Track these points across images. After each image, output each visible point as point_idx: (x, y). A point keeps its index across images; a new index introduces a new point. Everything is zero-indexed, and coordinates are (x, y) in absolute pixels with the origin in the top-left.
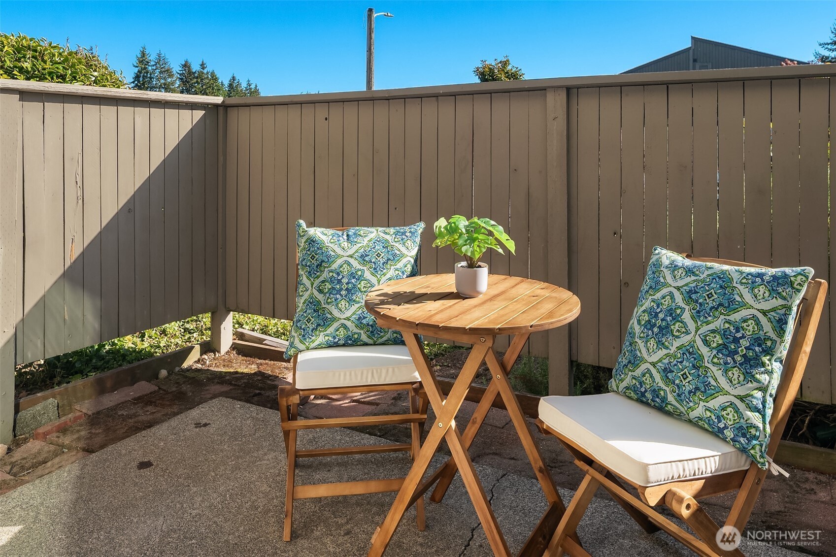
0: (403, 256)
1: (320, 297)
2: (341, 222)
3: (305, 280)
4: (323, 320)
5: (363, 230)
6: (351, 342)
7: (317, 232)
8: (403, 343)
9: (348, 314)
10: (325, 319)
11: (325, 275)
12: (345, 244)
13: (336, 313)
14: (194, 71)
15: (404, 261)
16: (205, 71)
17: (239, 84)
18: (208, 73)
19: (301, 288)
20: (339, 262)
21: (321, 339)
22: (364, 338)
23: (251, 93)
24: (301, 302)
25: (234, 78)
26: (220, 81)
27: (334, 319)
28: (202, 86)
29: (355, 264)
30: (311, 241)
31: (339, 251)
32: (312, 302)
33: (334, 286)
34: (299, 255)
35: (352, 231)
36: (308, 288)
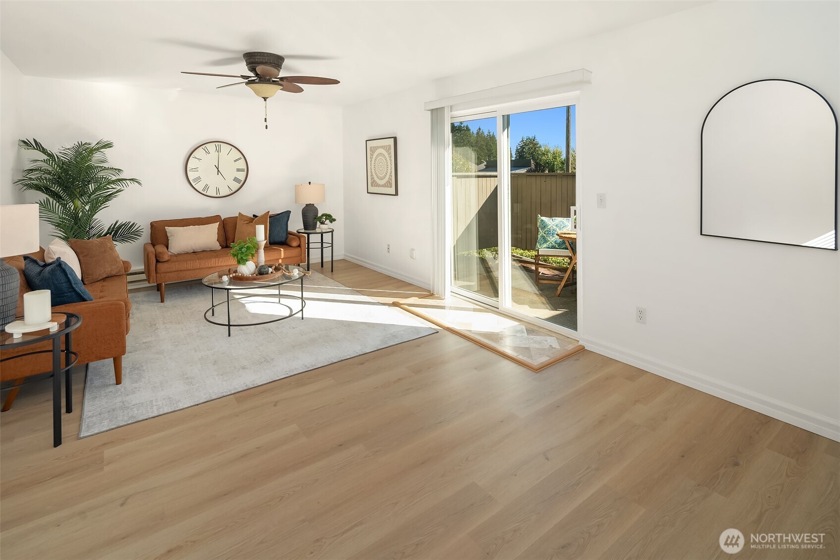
0: (568, 226)
1: (545, 235)
2: (551, 216)
3: (540, 231)
4: (546, 241)
5: (557, 218)
6: (553, 248)
7: (543, 218)
8: (568, 249)
9: (552, 240)
11: (546, 229)
12: (552, 222)
13: (549, 239)
14: (456, 126)
15: (568, 227)
16: (463, 126)
17: (483, 133)
18: (464, 126)
19: (539, 233)
20: (550, 226)
21: (545, 245)
22: (557, 246)
23: (490, 138)
24: (539, 236)
25: (480, 129)
26: (471, 131)
27: (549, 241)
28: (461, 135)
29: (554, 228)
30: (542, 221)
31: (550, 224)
32: (543, 236)
33: (549, 233)
34: (538, 224)
35: (553, 218)
36: (541, 233)
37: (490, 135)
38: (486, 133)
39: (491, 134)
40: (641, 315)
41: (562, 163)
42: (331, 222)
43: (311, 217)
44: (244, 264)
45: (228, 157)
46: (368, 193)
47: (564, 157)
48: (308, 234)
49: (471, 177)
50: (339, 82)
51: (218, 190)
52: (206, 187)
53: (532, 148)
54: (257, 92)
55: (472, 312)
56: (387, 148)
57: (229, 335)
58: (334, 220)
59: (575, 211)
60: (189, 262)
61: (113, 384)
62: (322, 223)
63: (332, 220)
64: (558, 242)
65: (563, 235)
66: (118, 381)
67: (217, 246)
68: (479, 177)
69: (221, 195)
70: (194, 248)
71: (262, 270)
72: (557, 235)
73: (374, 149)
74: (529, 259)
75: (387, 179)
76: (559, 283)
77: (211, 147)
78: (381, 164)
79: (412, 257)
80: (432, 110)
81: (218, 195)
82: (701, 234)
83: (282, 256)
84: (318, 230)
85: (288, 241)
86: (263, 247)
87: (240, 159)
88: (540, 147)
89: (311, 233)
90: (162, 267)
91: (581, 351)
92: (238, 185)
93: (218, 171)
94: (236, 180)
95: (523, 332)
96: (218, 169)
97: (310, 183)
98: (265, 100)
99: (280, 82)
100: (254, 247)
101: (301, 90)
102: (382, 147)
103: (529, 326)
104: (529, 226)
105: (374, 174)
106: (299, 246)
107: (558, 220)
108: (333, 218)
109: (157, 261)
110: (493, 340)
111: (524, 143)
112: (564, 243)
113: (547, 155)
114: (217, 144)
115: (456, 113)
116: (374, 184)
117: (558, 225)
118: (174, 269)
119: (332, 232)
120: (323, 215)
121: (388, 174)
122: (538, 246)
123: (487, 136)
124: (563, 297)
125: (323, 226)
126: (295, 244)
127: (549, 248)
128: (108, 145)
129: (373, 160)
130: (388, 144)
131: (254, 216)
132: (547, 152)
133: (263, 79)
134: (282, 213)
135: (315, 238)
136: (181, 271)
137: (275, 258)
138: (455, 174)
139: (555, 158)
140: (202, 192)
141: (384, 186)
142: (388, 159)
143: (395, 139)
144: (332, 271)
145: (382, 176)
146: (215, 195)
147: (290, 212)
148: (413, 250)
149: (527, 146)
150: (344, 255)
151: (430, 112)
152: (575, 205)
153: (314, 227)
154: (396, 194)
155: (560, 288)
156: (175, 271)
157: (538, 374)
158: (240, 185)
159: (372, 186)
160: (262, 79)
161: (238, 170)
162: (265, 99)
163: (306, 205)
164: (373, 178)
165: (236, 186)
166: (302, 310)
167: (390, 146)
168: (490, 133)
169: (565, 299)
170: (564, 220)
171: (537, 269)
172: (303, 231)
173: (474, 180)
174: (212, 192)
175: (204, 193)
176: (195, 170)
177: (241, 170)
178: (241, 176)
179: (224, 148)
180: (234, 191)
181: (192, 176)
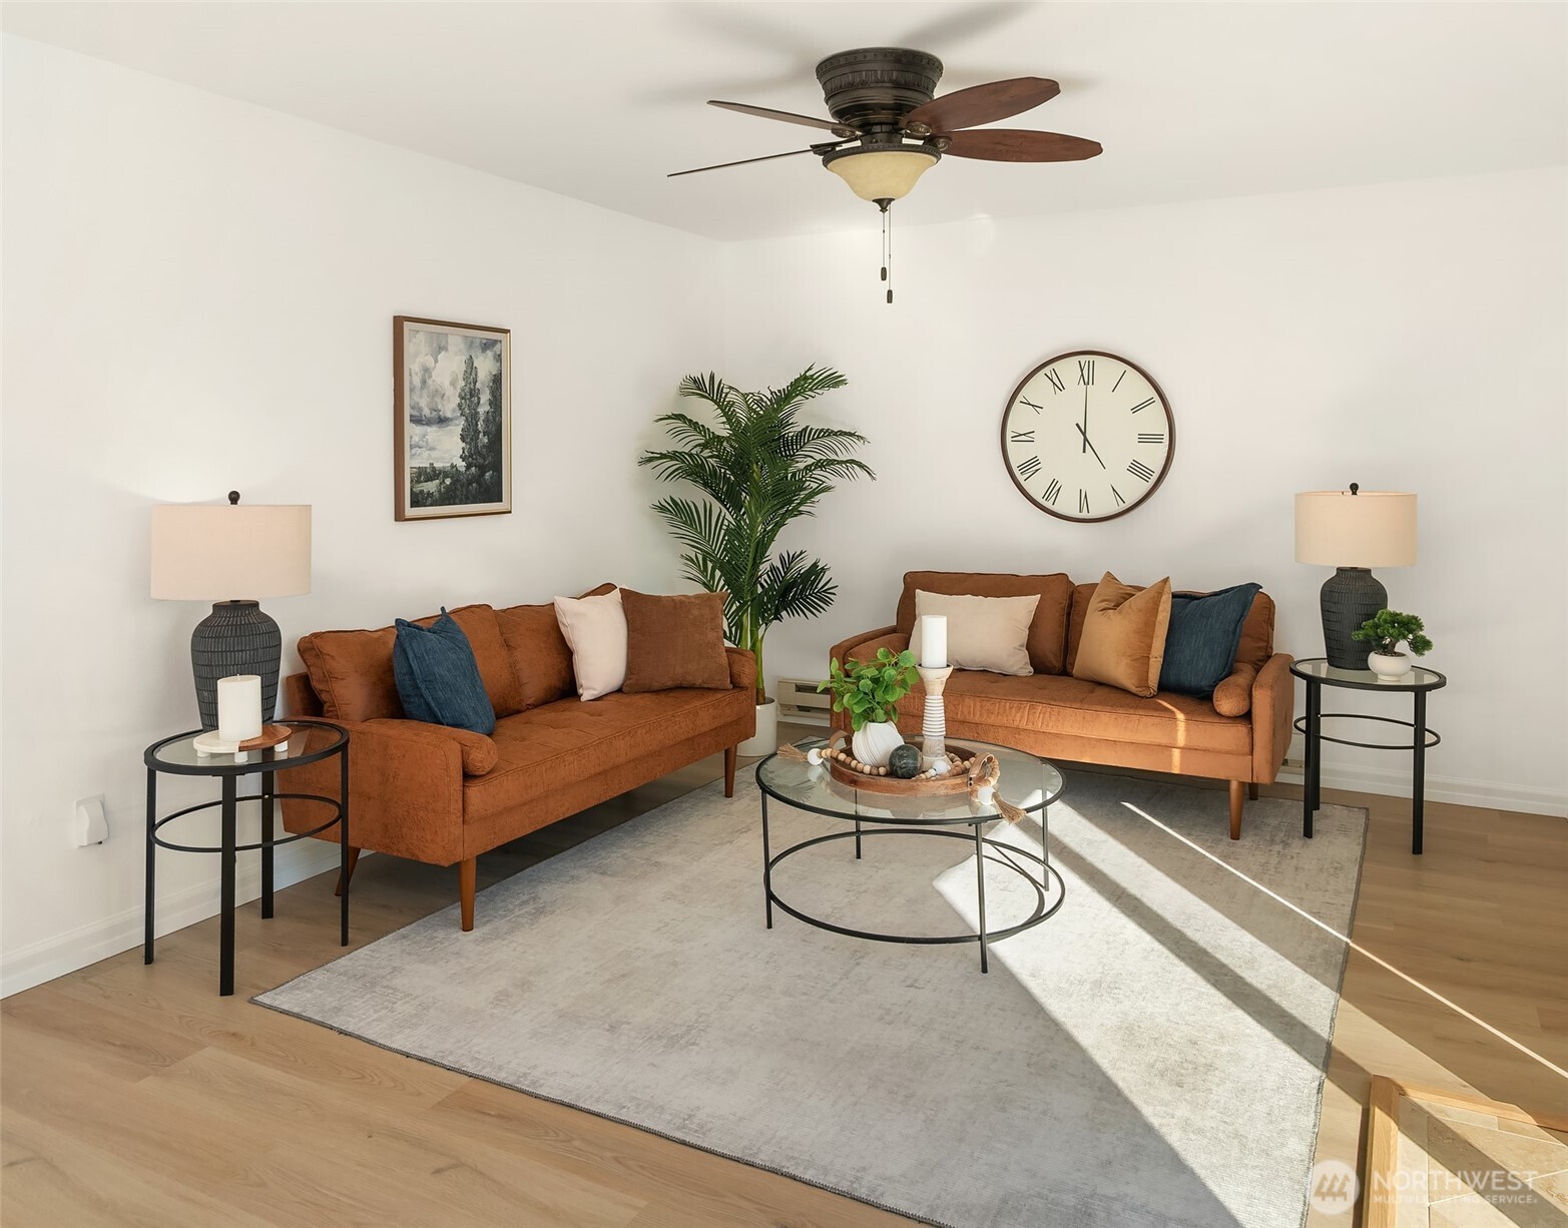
42: (1417, 650)
48: (1314, 682)
51: (1084, 498)
52: (1054, 489)
58: (1431, 644)
62: (1386, 648)
63: (1422, 643)
67: (1018, 663)
69: (1093, 514)
77: (1068, 370)
81: (1084, 515)
83: (1181, 738)
85: (1216, 690)
87: (1150, 402)
92: (1142, 487)
93: (1086, 439)
94: (1136, 468)
96: (1084, 434)
97: (1353, 489)
98: (884, 210)
106: (1247, 717)
114: (1084, 359)
120: (1386, 619)
125: (1383, 661)
126: (1227, 706)
128: (834, 381)
131: (1135, 588)
134: (1226, 591)
137: (1164, 741)
140: (1043, 502)
146: (1076, 514)
147: (1263, 588)
153: (1362, 661)
158: (1147, 486)
161: (1145, 438)
162: (883, 204)
163: (1339, 570)
165: (1136, 488)
174: (1067, 504)
175: (1048, 505)
176: (1026, 437)
177: (1152, 439)
178: (1154, 456)
179: (1106, 370)
180: (1128, 504)
181: (1018, 454)
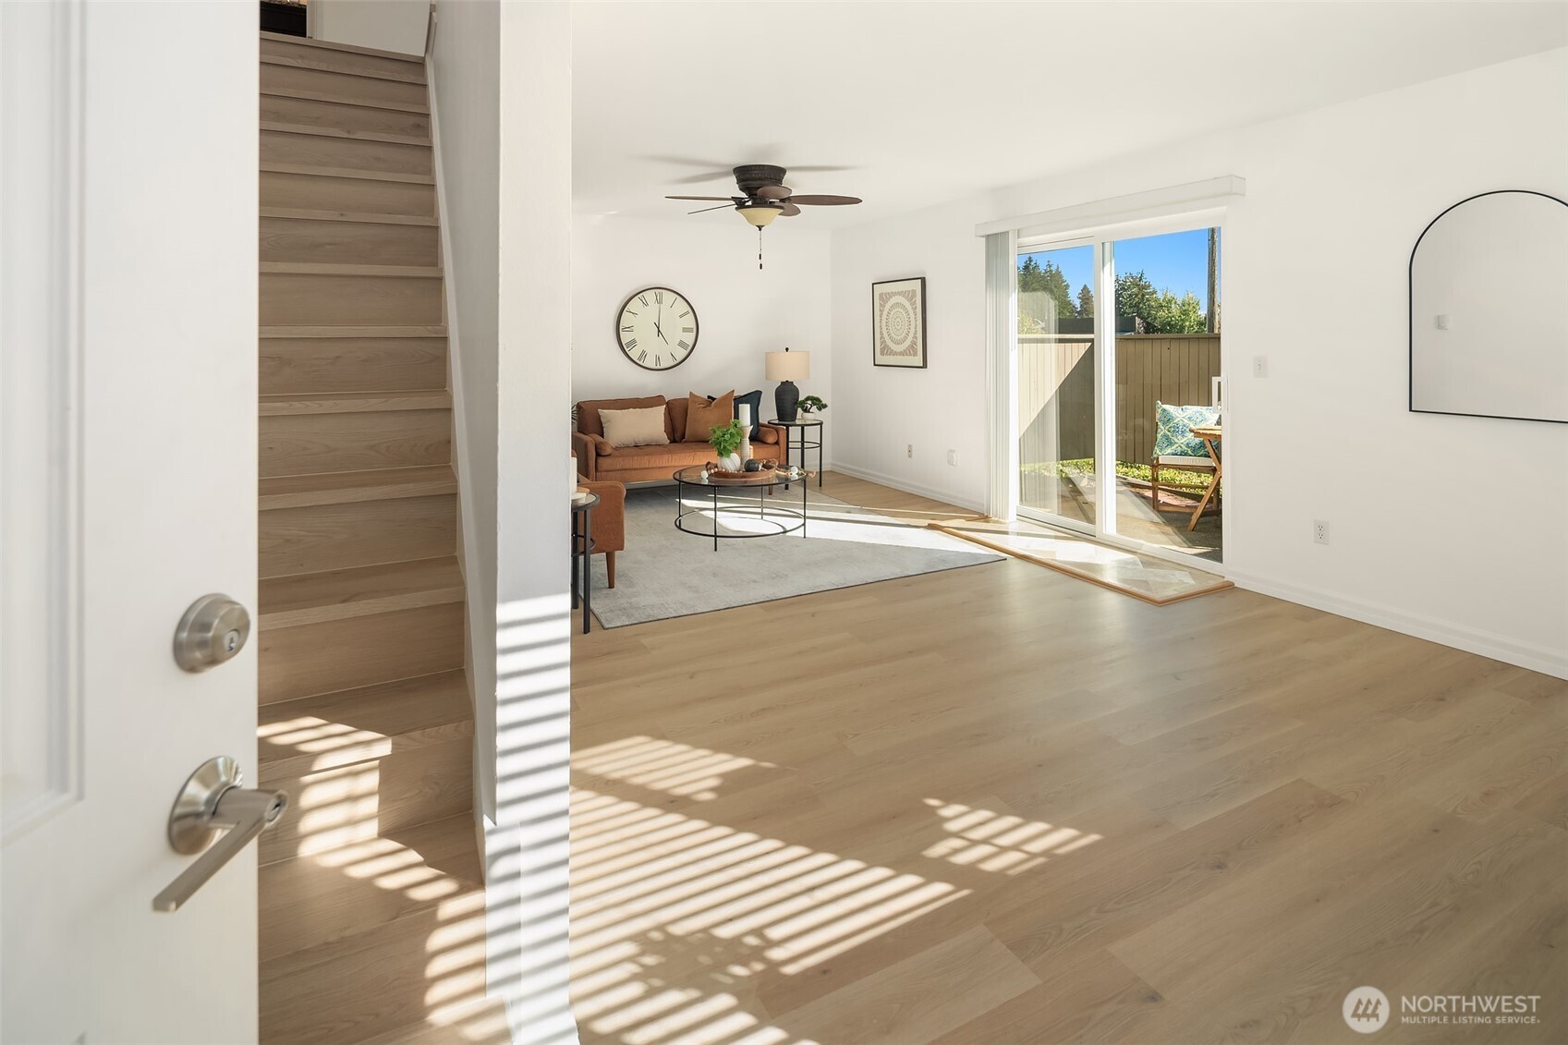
1: (1169, 433)
2: (1178, 403)
3: (1161, 427)
5: (1189, 407)
6: (1184, 454)
7: (1166, 407)
8: (1209, 457)
9: (1182, 440)
10: (1171, 443)
11: (1171, 424)
12: (1181, 412)
13: (1176, 440)
15: (1211, 420)
19: (1159, 430)
20: (1178, 419)
21: (1169, 450)
22: (1190, 452)
24: (1159, 436)
27: (1176, 443)
29: (1186, 421)
30: (1164, 410)
31: (1178, 415)
32: (1165, 435)
33: (1176, 430)
34: (1158, 416)
35: (1184, 407)
36: (1162, 430)
37: (1051, 271)
38: (1042, 268)
39: (1054, 268)
40: (1321, 531)
41: (1201, 324)
42: (820, 409)
43: (788, 400)
44: (728, 457)
45: (673, 313)
46: (875, 365)
47: (1203, 312)
48: (788, 426)
49: (1048, 341)
50: (861, 201)
51: (658, 359)
52: (644, 354)
53: (1136, 295)
54: (750, 220)
55: (1053, 540)
56: (909, 296)
57: (716, 550)
58: (825, 406)
59: (1219, 383)
60: (636, 458)
61: (606, 588)
62: (806, 410)
63: (821, 406)
64: (1193, 444)
65: (1201, 432)
66: (611, 586)
67: (664, 439)
68: (1061, 341)
69: (662, 367)
70: (636, 440)
71: (752, 466)
72: (1191, 431)
73: (885, 298)
74: (1140, 481)
75: (908, 343)
76: (1193, 510)
77: (650, 296)
78: (898, 319)
79: (950, 462)
80: (988, 237)
81: (658, 367)
82: (1411, 410)
84: (797, 422)
85: (760, 435)
86: (748, 435)
87: (687, 313)
88: (1155, 292)
89: (791, 426)
90: (604, 463)
91: (1228, 588)
92: (684, 353)
93: (659, 331)
94: (682, 344)
95: (1138, 565)
96: (658, 328)
97: (787, 349)
98: (760, 230)
99: (781, 204)
100: (738, 434)
101: (798, 211)
102: (899, 293)
103: (1147, 558)
104: (1139, 421)
105: (886, 335)
106: (777, 443)
107: (1192, 410)
108: (824, 402)
109: (598, 455)
110: (1090, 571)
111: (1120, 285)
112: (1202, 445)
113: (1169, 308)
114: (657, 291)
115: (1025, 240)
116: (886, 350)
117: (1189, 418)
118: (618, 467)
119: (821, 424)
120: (808, 399)
121: (911, 335)
122: (1158, 452)
123: (1046, 273)
124: (1200, 531)
125: (806, 415)
126: (771, 439)
127: (1177, 455)
129: (885, 313)
130: (910, 289)
131: (709, 397)
132: (1170, 301)
133: (760, 201)
134: (750, 394)
135: (795, 433)
136: (625, 470)
138: (1023, 336)
139: (1185, 313)
140: (638, 362)
141: (902, 354)
142: (911, 312)
143: (923, 280)
144: (820, 485)
145: (899, 338)
146: (654, 367)
147: (761, 392)
148: (952, 451)
149: (1126, 290)
150: (832, 464)
151: (984, 239)
152: (1219, 375)
153: (794, 418)
154: (925, 366)
155: (1194, 518)
156: (618, 470)
157: (1162, 608)
158: (687, 352)
159: (882, 354)
160: (758, 201)
161: (685, 330)
162: (760, 228)
163: (782, 383)
164: (883, 342)
165: (681, 353)
166: (804, 524)
167: (914, 292)
168: (1050, 266)
169: (1203, 535)
170: (1203, 409)
171: (1155, 495)
172: (777, 422)
173: (1054, 345)
174: (650, 362)
175: (641, 363)
176: (629, 329)
177: (689, 330)
178: (689, 339)
179: (668, 296)
180: (679, 360)
181: (625, 338)
